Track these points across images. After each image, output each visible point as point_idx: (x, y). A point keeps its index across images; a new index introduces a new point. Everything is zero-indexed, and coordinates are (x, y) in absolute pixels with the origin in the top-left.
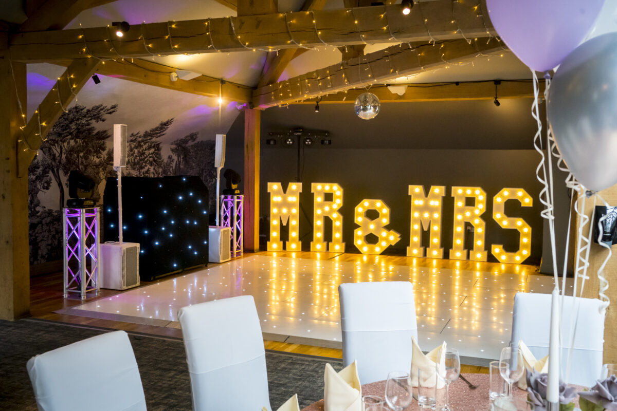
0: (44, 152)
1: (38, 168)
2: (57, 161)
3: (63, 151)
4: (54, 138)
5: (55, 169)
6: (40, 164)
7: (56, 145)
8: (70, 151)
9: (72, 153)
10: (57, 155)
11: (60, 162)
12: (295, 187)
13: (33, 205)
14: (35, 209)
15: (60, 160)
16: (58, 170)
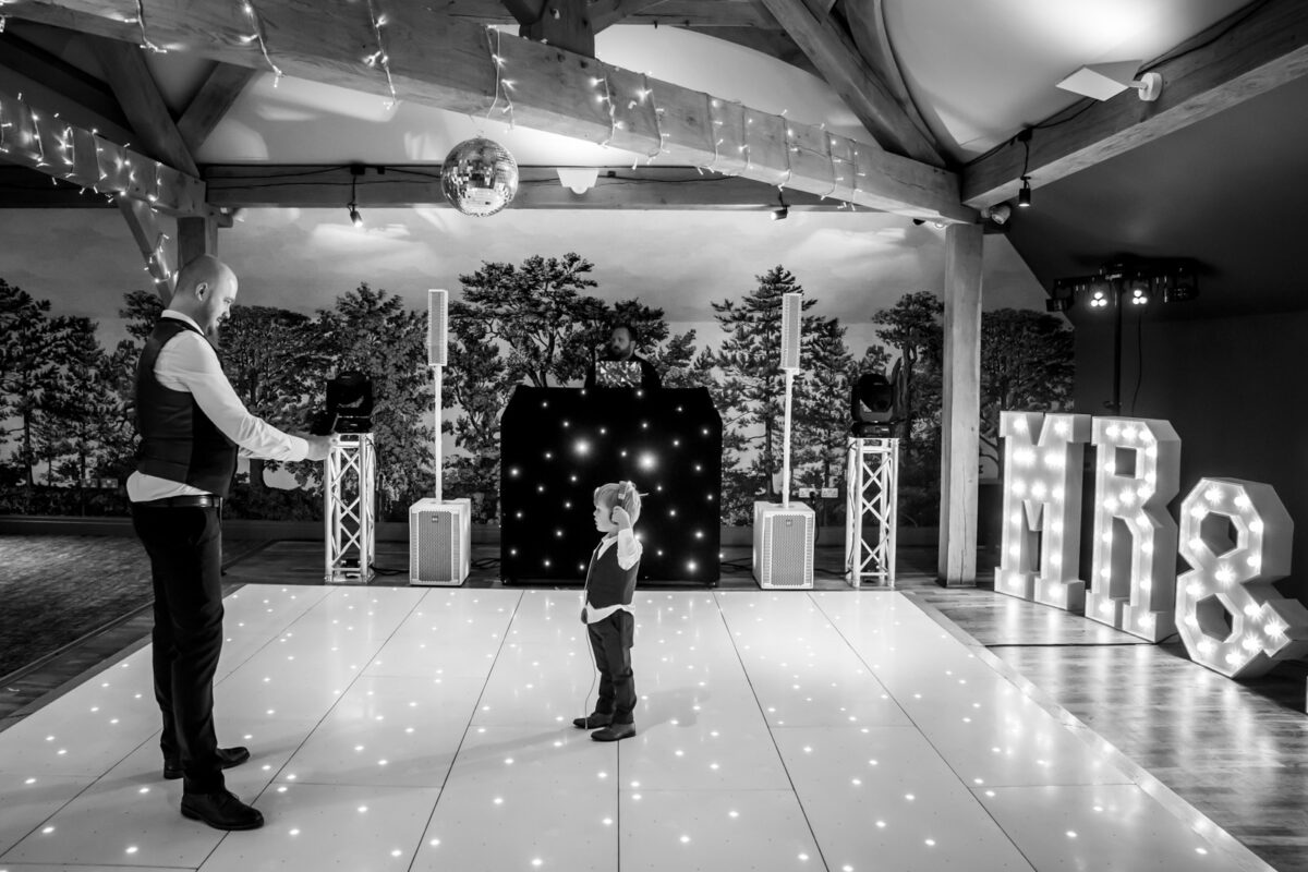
0: (512, 344)
1: (501, 370)
2: (542, 359)
3: (556, 342)
4: (535, 321)
5: (538, 373)
6: (505, 363)
7: (540, 332)
8: (573, 341)
9: (577, 344)
10: (542, 348)
11: (549, 360)
12: (1061, 425)
13: (487, 430)
14: (491, 436)
15: (550, 357)
16: (543, 374)
